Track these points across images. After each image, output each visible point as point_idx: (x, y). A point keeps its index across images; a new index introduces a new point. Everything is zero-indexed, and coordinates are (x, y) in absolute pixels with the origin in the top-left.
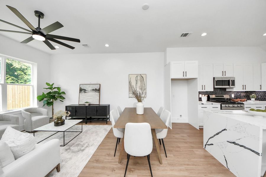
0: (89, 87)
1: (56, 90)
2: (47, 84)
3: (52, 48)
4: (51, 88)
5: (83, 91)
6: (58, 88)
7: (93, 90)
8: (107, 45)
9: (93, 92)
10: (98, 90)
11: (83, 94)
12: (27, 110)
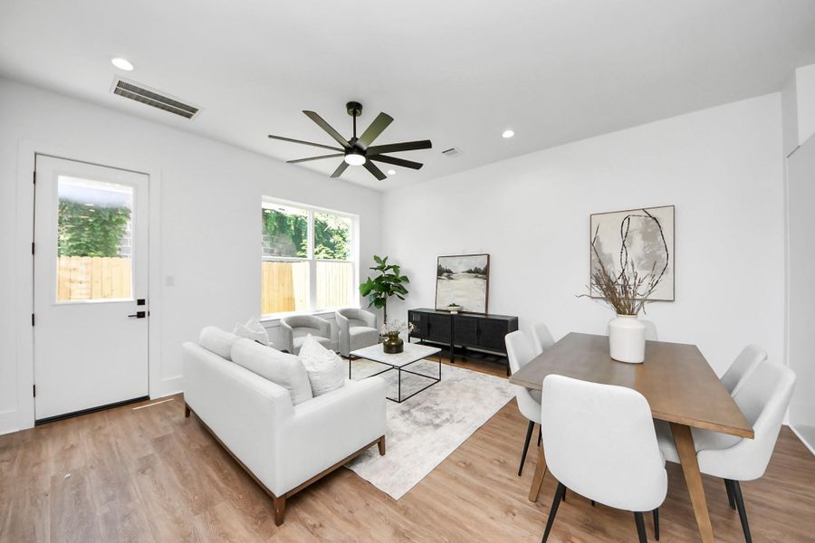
0: (460, 263)
1: (390, 272)
2: (377, 258)
3: (380, 176)
4: (381, 268)
5: (446, 274)
6: (396, 268)
7: (470, 272)
8: (508, 134)
9: (470, 277)
10: (484, 273)
11: (445, 282)
12: (344, 313)
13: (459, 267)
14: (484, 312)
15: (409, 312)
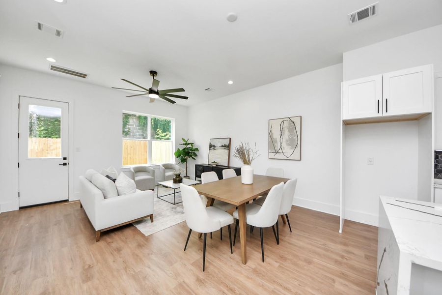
0: (219, 142)
1: (190, 146)
2: (183, 139)
4: (186, 144)
5: (213, 147)
6: (192, 144)
7: (222, 146)
9: (222, 149)
10: (228, 147)
11: (212, 151)
12: (165, 165)
13: (218, 144)
14: (227, 165)
15: (196, 165)
